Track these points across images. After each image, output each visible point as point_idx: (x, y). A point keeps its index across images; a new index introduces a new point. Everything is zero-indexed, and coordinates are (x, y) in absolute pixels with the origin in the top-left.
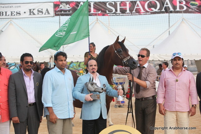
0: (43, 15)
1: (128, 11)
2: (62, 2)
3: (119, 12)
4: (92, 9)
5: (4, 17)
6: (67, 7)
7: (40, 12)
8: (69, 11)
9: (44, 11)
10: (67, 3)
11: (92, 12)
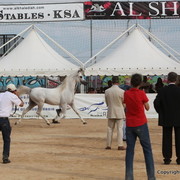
0: (71, 19)
1: (176, 13)
2: (94, 3)
3: (164, 14)
4: (131, 10)
5: (23, 20)
6: (101, 9)
7: (67, 14)
8: (102, 13)
9: (72, 13)
10: (100, 3)
11: (131, 14)
